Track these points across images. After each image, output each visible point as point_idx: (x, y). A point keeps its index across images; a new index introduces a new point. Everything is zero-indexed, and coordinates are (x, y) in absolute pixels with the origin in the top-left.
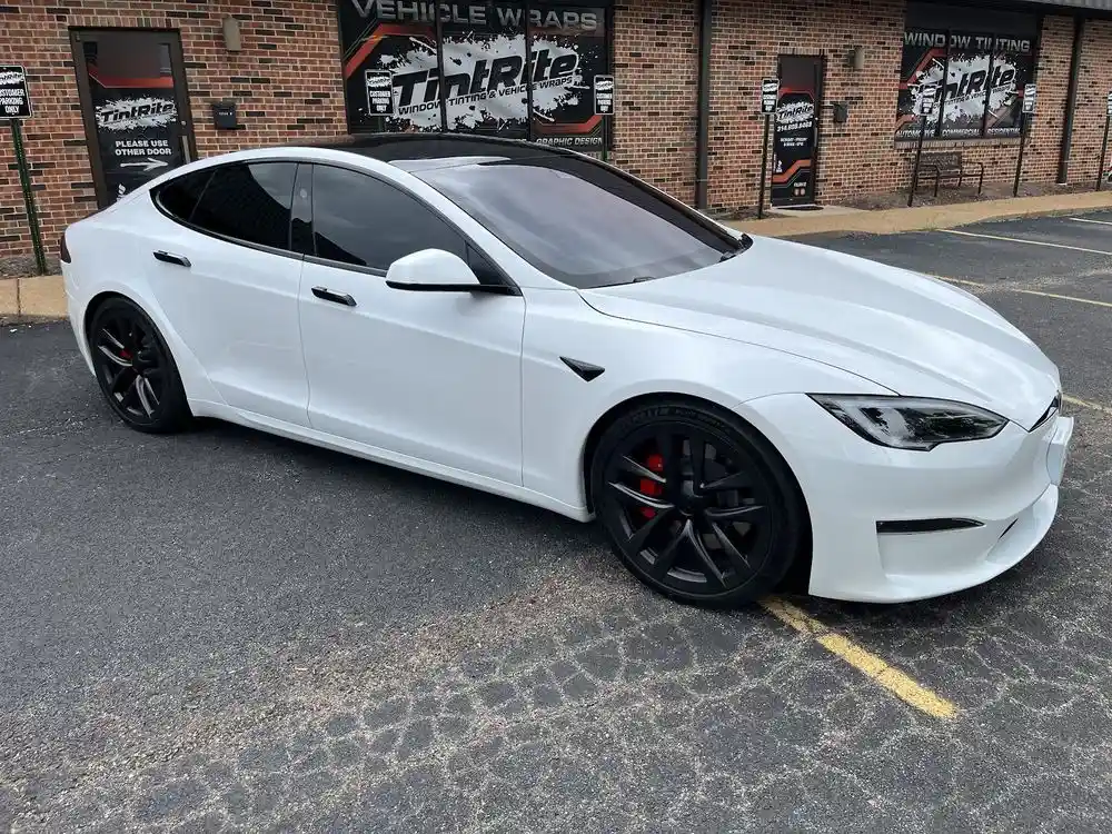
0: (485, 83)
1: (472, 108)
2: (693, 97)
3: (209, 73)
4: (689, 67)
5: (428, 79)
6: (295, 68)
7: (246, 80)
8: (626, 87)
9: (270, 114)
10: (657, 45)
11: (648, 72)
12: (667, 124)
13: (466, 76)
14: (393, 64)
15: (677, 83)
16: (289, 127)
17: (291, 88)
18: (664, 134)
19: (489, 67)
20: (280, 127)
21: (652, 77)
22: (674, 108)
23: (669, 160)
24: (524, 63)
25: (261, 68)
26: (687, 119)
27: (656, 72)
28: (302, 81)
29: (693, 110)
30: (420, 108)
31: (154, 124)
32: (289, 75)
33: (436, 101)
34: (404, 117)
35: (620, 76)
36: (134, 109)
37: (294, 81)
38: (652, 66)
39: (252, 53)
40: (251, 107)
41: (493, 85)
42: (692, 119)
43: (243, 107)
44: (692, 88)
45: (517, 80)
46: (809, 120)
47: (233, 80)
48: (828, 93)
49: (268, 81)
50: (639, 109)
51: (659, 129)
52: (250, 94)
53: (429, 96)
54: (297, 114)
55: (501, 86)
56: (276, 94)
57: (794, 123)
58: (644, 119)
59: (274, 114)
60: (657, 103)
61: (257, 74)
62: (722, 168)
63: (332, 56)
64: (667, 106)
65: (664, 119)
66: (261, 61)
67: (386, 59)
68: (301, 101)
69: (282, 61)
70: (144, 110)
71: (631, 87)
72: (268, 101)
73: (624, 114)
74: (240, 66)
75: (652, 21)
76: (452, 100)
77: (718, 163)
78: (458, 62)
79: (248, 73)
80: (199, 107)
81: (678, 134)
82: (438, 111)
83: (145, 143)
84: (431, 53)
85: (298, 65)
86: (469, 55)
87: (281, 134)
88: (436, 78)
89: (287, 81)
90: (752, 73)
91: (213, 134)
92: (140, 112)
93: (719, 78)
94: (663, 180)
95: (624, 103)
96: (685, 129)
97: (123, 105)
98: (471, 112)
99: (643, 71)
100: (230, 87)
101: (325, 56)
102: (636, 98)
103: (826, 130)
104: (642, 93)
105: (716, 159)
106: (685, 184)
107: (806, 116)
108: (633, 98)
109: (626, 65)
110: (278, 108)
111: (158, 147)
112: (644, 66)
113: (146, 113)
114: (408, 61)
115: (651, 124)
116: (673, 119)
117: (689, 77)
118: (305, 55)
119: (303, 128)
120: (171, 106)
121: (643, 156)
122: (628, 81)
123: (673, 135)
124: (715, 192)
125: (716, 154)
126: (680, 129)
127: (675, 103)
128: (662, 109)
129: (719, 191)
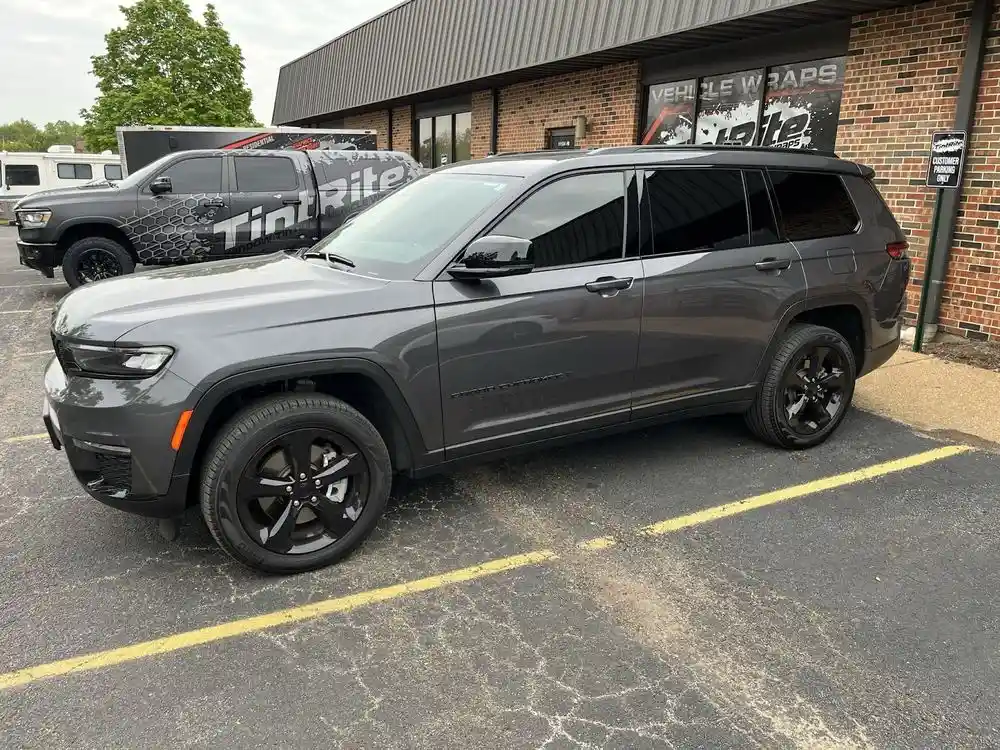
4: (946, 116)
10: (898, 90)
11: (880, 127)
12: (898, 196)
21: (885, 133)
22: (913, 175)
24: (756, 127)
27: (892, 127)
35: (843, 135)
38: (886, 120)
60: (888, 167)
62: (988, 269)
64: (901, 171)
65: (895, 189)
71: (854, 148)
75: (895, 62)
77: (981, 261)
81: (913, 211)
96: (926, 204)
99: (874, 127)
104: (868, 154)
105: (978, 254)
109: (852, 121)
112: (875, 120)
116: (908, 189)
122: (852, 141)
123: (906, 211)
124: (970, 304)
125: (978, 246)
126: (919, 204)
127: (915, 168)
128: (894, 175)
129: (976, 306)
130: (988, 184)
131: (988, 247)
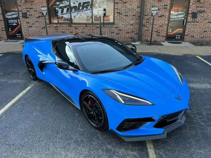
0: (81, 8)
1: (78, 14)
2: (139, 11)
3: (22, 7)
4: (138, 3)
5: (67, 7)
6: (38, 6)
7: (28, 8)
8: (118, 8)
9: (33, 15)
11: (125, 4)
12: (130, 18)
13: (76, 6)
14: (59, 4)
15: (134, 7)
16: (37, 18)
17: (37, 10)
18: (129, 21)
19: (82, 4)
20: (35, 18)
21: (126, 6)
22: (133, 14)
23: (131, 27)
24: (91, 3)
25: (31, 6)
26: (137, 17)
27: (128, 4)
28: (39, 8)
29: (139, 14)
30: (65, 14)
31: (14, 17)
32: (36, 7)
33: (69, 12)
34: (62, 16)
35: (116, 6)
36: (11, 14)
37: (37, 8)
38: (126, 3)
39: (30, 3)
40: (30, 14)
41: (83, 8)
42: (139, 17)
43: (28, 14)
44: (139, 8)
45: (89, 7)
46: (183, 17)
47: (26, 8)
48: (190, 9)
49: (32, 8)
50: (122, 14)
51: (128, 19)
52: (29, 11)
53: (67, 11)
54: (38, 15)
55: (85, 9)
56: (34, 11)
57: (177, 18)
58: (123, 17)
59: (34, 15)
60: (128, 13)
61: (30, 7)
62: (148, 30)
63: (45, 3)
64: (130, 13)
65: (129, 17)
66: (31, 4)
67: (58, 3)
68: (39, 12)
69: (35, 4)
70: (13, 14)
71: (119, 9)
72: (33, 12)
73: (117, 15)
74: (27, 6)
76: (73, 12)
77: (147, 29)
78: (74, 3)
79: (29, 7)
80: (20, 14)
81: (134, 21)
82: (69, 14)
83: (13, 20)
84: (68, 1)
85: (38, 5)
86: (77, 2)
87: (35, 19)
88: (69, 7)
89: (36, 8)
90: (161, 4)
91: (23, 19)
92: (12, 15)
93: (148, 5)
94: (129, 32)
95: (117, 13)
96: (136, 19)
97: (10, 14)
98: (77, 15)
99: (123, 4)
100: (26, 10)
101: (43, 3)
102: (121, 11)
103: (189, 20)
104: (123, 10)
106: (136, 34)
107: (182, 16)
108: (120, 11)
109: (118, 3)
110: (34, 14)
111: (15, 21)
112: (124, 3)
113: (13, 15)
114: (62, 3)
115: (125, 18)
116: (132, 17)
117: (138, 6)
118: (39, 3)
119: (39, 18)
120: (17, 14)
121: (123, 26)
122: (119, 7)
123: (132, 21)
124: (146, 36)
125: (146, 26)
126: (135, 19)
127: (133, 13)
128: (129, 14)
129: (147, 36)
130: (147, 15)
131: (148, 26)
